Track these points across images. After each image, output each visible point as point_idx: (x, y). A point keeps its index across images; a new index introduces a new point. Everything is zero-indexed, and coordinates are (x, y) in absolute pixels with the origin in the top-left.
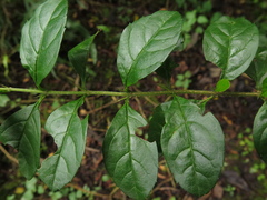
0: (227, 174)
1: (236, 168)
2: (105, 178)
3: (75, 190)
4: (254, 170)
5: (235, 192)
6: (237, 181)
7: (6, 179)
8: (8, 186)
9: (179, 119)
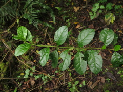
0: (108, 73)
1: (111, 71)
2: (56, 72)
3: (44, 76)
4: (119, 73)
5: (110, 81)
6: (112, 76)
7: (17, 69)
8: (18, 72)
9: (92, 56)
